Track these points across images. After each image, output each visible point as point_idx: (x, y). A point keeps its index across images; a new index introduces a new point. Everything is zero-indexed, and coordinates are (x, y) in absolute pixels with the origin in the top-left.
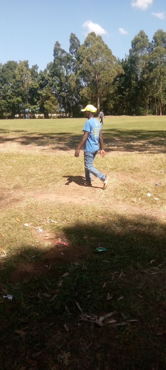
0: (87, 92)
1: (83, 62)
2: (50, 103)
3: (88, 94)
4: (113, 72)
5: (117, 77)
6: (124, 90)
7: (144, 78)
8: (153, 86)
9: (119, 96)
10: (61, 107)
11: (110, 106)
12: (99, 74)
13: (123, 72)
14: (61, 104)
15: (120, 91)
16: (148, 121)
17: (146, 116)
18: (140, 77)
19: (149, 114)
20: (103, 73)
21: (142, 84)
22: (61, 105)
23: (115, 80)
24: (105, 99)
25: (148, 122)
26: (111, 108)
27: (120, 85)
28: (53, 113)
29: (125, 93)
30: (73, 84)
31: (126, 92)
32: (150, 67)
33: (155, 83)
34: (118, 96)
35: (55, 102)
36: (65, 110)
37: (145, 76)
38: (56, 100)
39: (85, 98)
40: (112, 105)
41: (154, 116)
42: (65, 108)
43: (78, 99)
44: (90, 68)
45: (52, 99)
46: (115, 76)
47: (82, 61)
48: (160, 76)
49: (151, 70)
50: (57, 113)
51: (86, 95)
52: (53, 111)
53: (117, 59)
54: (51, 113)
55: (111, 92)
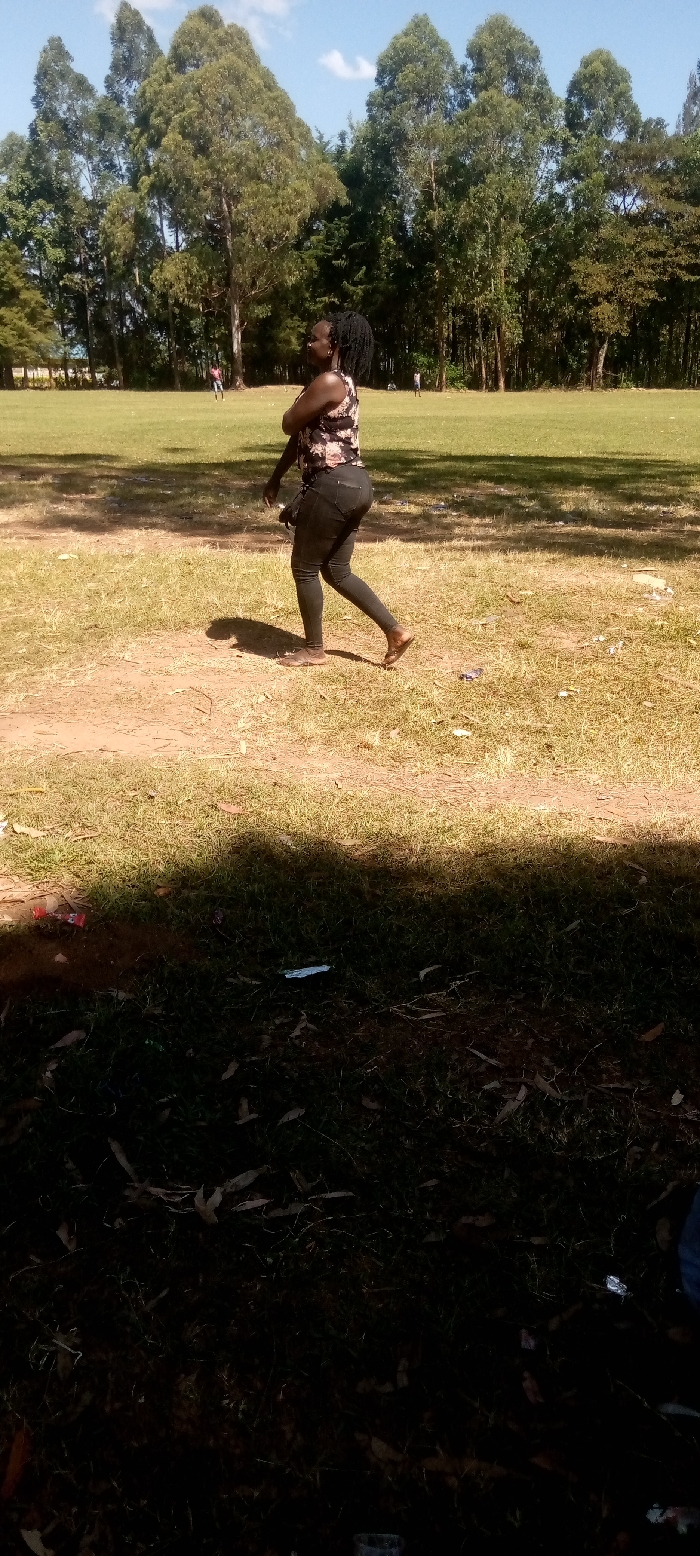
0: (186, 276)
1: (164, 141)
2: (20, 319)
3: (189, 287)
4: (298, 194)
5: (315, 216)
6: (347, 274)
7: (429, 224)
8: (470, 262)
9: (323, 299)
10: (72, 339)
11: (288, 342)
12: (236, 198)
13: (338, 192)
14: (69, 324)
15: (328, 278)
16: (445, 413)
17: (441, 390)
18: (414, 220)
19: (452, 382)
20: (255, 195)
21: (422, 250)
22: (69, 330)
23: (307, 230)
24: (261, 312)
25: (447, 419)
26: (294, 351)
27: (328, 251)
28: (36, 365)
29: (352, 288)
30: (122, 235)
31: (355, 284)
32: (457, 179)
33: (477, 251)
34: (322, 302)
35: (41, 314)
36: (89, 351)
37: (436, 216)
38: (45, 307)
39: (177, 300)
40: (294, 340)
41: (473, 393)
42: (85, 344)
43: (145, 303)
44: (197, 169)
45: (25, 303)
46: (307, 211)
47: (162, 134)
48: (497, 221)
49: (459, 193)
50: (51, 365)
51: (179, 290)
52: (32, 355)
53: (315, 135)
54: (24, 364)
55: (291, 280)
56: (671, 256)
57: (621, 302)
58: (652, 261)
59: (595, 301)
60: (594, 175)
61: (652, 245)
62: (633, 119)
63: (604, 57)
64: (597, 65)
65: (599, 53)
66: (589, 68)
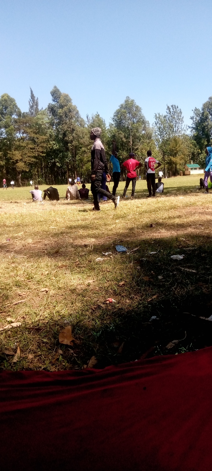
56: (36, 149)
57: (25, 162)
58: (31, 150)
59: (17, 161)
60: (11, 127)
61: (31, 146)
62: (19, 112)
63: (7, 95)
64: (5, 97)
65: (5, 94)
66: (4, 98)
